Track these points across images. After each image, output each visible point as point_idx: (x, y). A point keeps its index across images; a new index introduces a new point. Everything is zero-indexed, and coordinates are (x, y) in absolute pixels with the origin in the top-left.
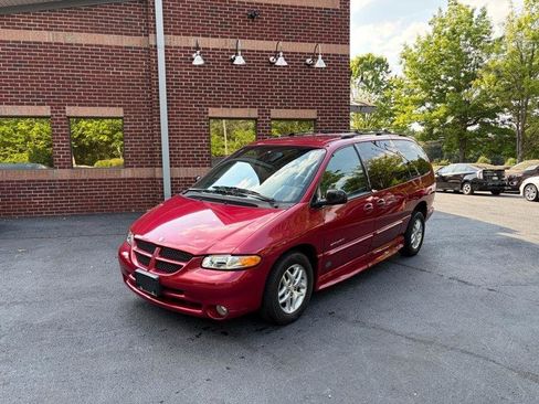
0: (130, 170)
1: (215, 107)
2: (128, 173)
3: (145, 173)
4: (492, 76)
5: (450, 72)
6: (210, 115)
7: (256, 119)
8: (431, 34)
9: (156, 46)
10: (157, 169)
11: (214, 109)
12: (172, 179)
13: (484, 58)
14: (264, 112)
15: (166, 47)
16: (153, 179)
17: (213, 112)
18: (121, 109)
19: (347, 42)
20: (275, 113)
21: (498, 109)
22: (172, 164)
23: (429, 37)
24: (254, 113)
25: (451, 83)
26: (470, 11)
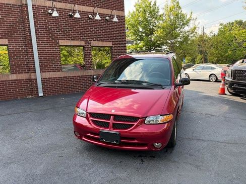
0: (15, 75)
1: (62, 39)
2: (14, 77)
3: (24, 76)
4: (162, 30)
5: (143, 28)
6: (60, 44)
7: (83, 46)
8: (135, 11)
9: (27, 4)
10: (32, 74)
11: (62, 41)
12: (42, 79)
13: (156, 22)
14: (88, 43)
15: (33, 5)
16: (30, 80)
17: (61, 42)
18: (7, 40)
19: (123, 10)
20: (93, 43)
21: (162, 44)
22: (42, 71)
23: (134, 12)
24: (83, 43)
25: (144, 33)
26: (150, 2)
